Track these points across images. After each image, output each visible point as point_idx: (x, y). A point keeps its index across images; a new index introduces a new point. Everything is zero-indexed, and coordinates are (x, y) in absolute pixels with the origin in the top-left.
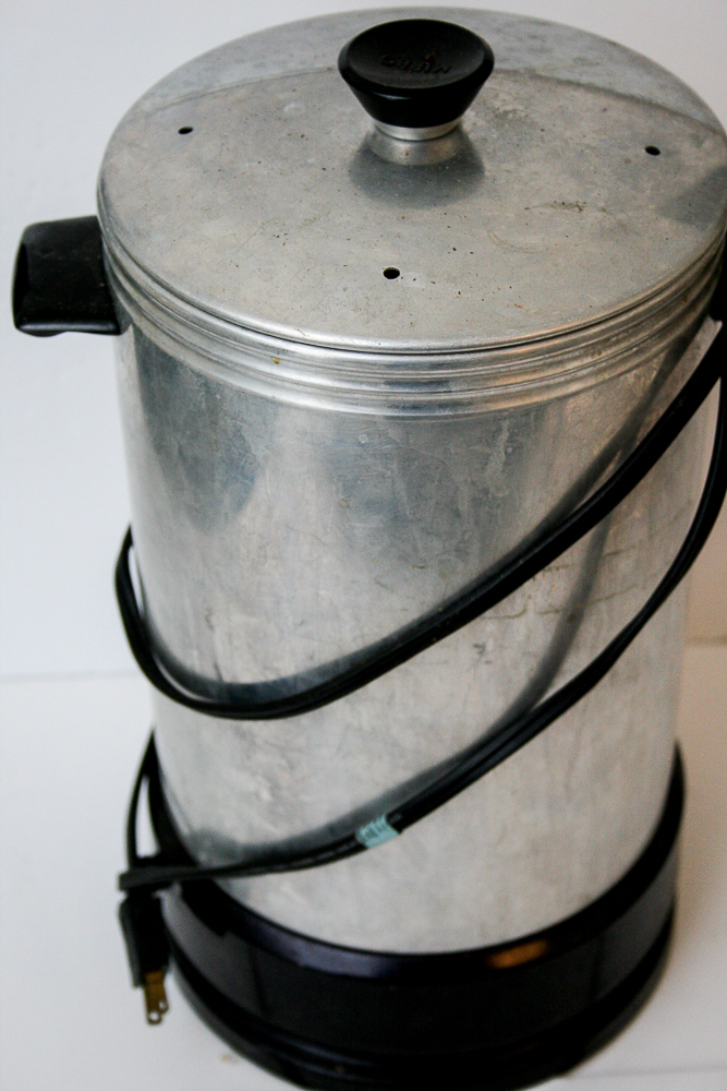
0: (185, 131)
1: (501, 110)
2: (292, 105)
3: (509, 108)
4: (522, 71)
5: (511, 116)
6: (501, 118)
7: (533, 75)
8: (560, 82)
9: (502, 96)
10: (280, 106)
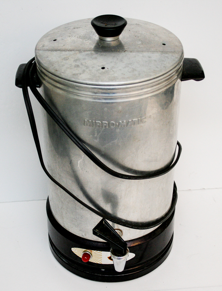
0: (164, 44)
1: (89, 41)
2: (139, 43)
3: (88, 41)
4: (83, 51)
5: (87, 39)
6: (89, 38)
7: (80, 51)
8: (73, 50)
9: (88, 44)
10: (142, 44)
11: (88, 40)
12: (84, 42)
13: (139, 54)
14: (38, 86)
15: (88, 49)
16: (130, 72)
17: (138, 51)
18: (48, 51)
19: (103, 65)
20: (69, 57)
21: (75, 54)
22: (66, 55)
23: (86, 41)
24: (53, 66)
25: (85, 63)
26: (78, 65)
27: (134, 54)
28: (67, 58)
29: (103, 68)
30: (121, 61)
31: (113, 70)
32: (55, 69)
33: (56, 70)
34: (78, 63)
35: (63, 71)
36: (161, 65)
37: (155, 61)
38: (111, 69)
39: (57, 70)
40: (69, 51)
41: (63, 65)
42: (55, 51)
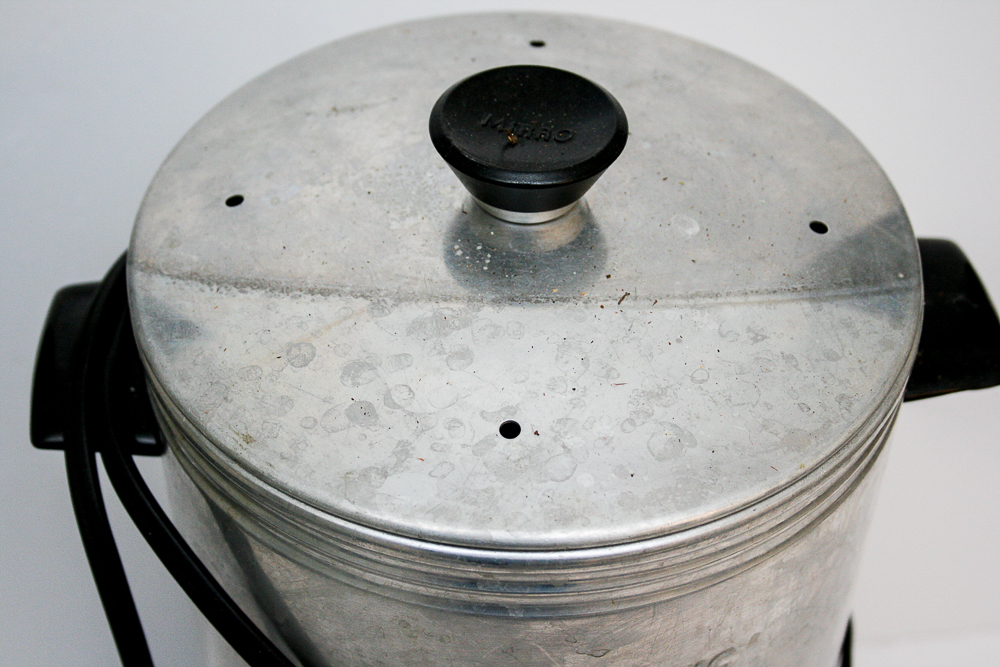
0: (820, 228)
2: (689, 232)
4: (390, 295)
7: (374, 298)
8: (339, 290)
10: (707, 235)
11: (414, 213)
12: (395, 225)
13: (697, 316)
14: (150, 441)
15: (417, 288)
16: (660, 458)
17: (692, 297)
18: (196, 286)
19: (507, 409)
20: (315, 343)
21: (350, 322)
22: (300, 325)
23: (403, 218)
24: (231, 407)
25: (405, 395)
26: (370, 405)
27: (672, 314)
28: (305, 350)
29: (510, 430)
30: (608, 376)
31: (569, 443)
32: (241, 428)
33: (248, 439)
34: (367, 393)
35: (285, 449)
36: (821, 385)
37: (788, 358)
38: (555, 439)
39: (252, 434)
40: (311, 292)
41: (286, 401)
42: (236, 285)
